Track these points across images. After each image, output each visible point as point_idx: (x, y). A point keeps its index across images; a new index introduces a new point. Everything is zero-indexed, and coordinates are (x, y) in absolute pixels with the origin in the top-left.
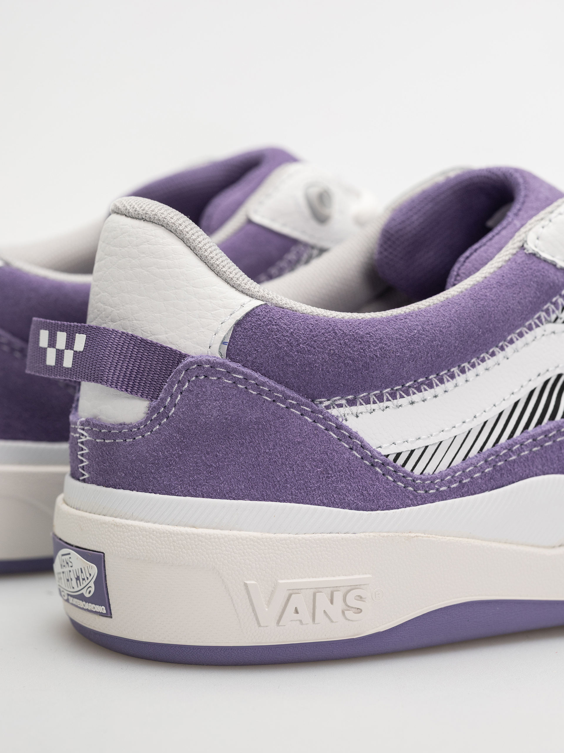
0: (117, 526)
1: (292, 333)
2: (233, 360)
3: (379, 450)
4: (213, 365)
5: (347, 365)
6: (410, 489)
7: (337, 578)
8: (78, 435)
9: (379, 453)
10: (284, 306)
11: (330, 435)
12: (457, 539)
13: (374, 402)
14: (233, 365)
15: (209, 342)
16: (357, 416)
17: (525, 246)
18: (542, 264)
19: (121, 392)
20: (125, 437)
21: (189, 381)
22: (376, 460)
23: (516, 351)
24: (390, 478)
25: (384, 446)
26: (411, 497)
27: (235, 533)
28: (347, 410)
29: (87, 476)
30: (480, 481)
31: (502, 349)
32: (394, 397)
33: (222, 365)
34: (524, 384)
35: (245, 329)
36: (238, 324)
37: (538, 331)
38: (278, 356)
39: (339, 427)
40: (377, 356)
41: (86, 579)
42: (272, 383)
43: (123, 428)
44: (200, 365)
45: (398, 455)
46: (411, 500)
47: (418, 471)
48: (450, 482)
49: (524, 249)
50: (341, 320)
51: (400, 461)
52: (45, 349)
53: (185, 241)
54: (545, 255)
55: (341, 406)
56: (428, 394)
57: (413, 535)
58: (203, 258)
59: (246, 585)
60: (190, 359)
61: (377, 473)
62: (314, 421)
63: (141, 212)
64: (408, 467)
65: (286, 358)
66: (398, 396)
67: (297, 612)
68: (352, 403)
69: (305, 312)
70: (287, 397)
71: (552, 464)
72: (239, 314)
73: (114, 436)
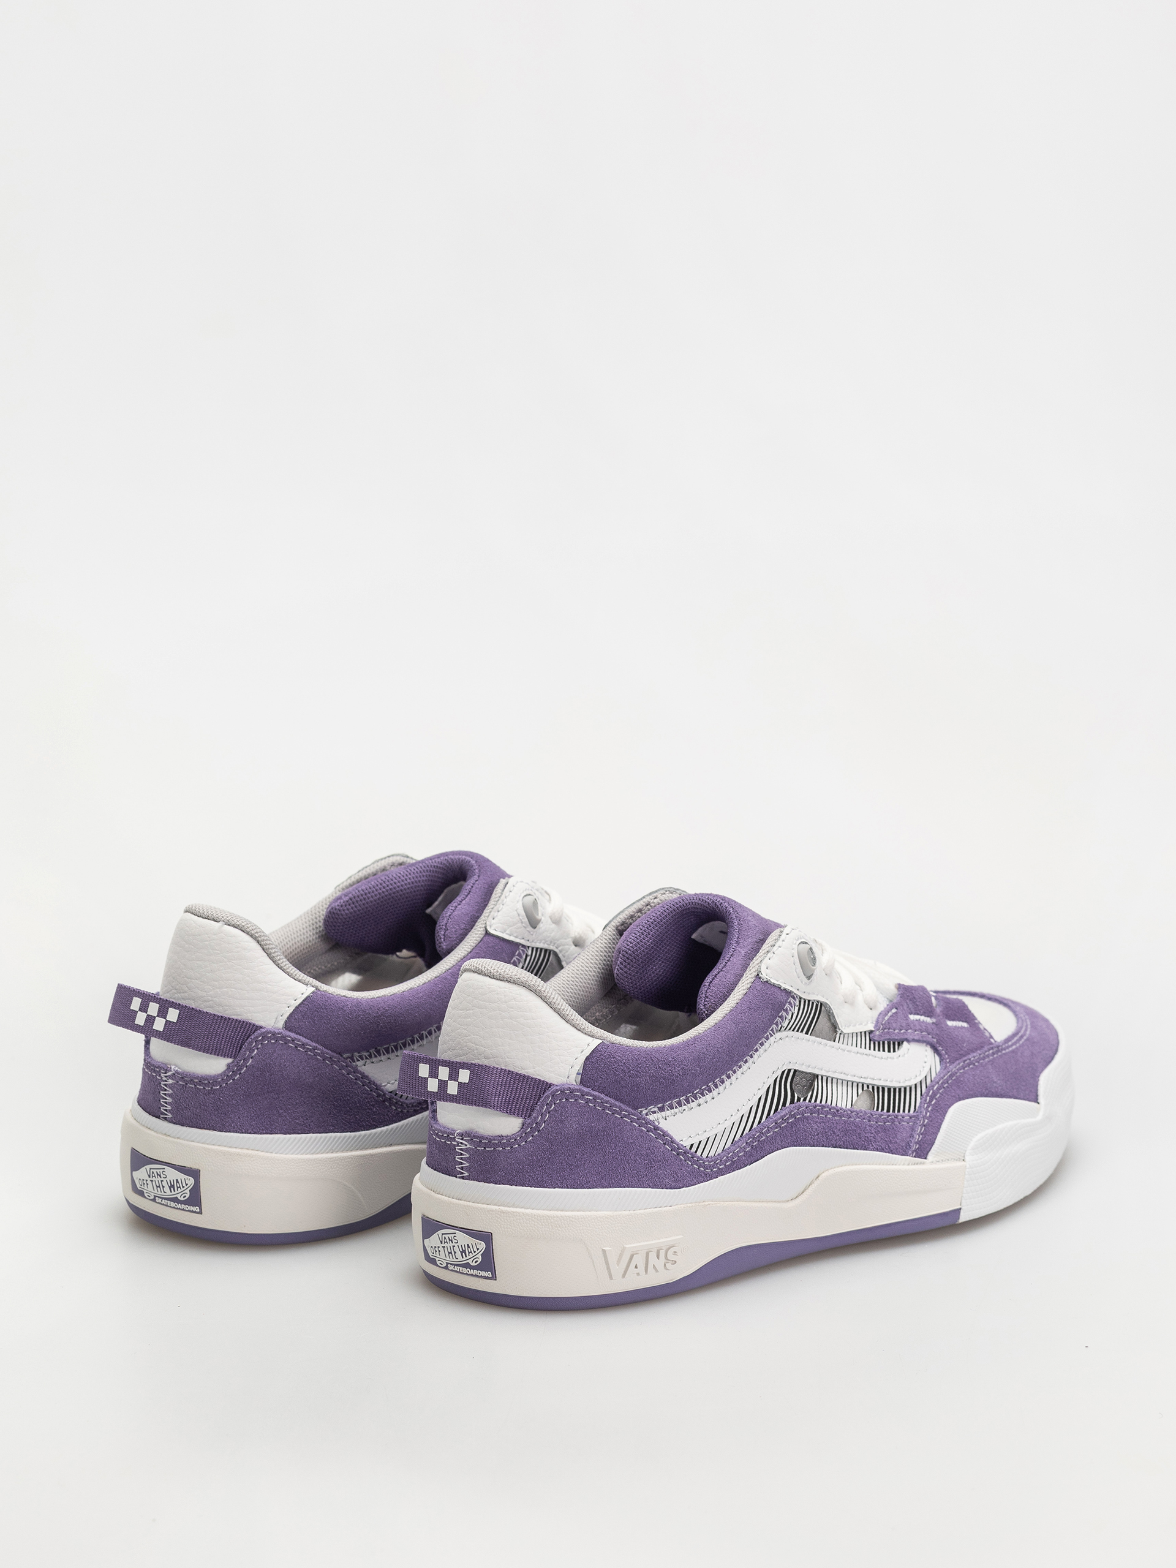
0: (503, 1213)
1: (624, 1063)
2: (585, 1086)
3: (681, 1142)
4: (572, 1091)
5: (661, 1083)
6: (702, 1169)
7: (661, 1240)
8: (455, 1143)
9: (682, 1145)
10: (615, 1042)
11: (651, 1135)
12: (732, 1203)
13: (676, 1108)
14: (586, 1089)
15: (567, 1074)
16: (666, 1119)
17: (760, 975)
18: (773, 989)
19: (498, 1112)
20: (504, 1146)
21: (555, 1104)
22: (681, 1151)
23: (759, 1056)
24: (690, 1163)
25: (684, 1139)
26: (703, 1175)
27: (593, 1213)
28: (659, 1115)
29: (466, 1174)
30: (744, 1158)
31: (751, 1056)
32: (688, 1102)
33: (578, 1090)
34: (765, 1081)
35: (592, 1062)
36: (587, 1059)
37: (772, 1039)
38: (616, 1081)
39: (656, 1128)
40: (680, 1075)
41: (473, 1252)
42: (613, 1101)
43: (503, 1139)
44: (562, 1091)
45: (692, 1145)
46: (703, 1177)
47: (704, 1155)
48: (726, 1161)
49: (760, 978)
50: (653, 1049)
51: (694, 1149)
52: (426, 1080)
53: (543, 997)
54: (773, 981)
55: (654, 1112)
56: (708, 1097)
57: (706, 1203)
58: (557, 1010)
59: (604, 1251)
60: (555, 1088)
61: (681, 1159)
62: (639, 1126)
63: (506, 976)
64: (699, 1153)
65: (622, 1082)
66: (690, 1101)
67: (636, 1267)
68: (662, 1109)
69: (628, 1045)
70: (621, 1110)
71: (787, 1140)
72: (587, 1052)
73: (495, 1146)
